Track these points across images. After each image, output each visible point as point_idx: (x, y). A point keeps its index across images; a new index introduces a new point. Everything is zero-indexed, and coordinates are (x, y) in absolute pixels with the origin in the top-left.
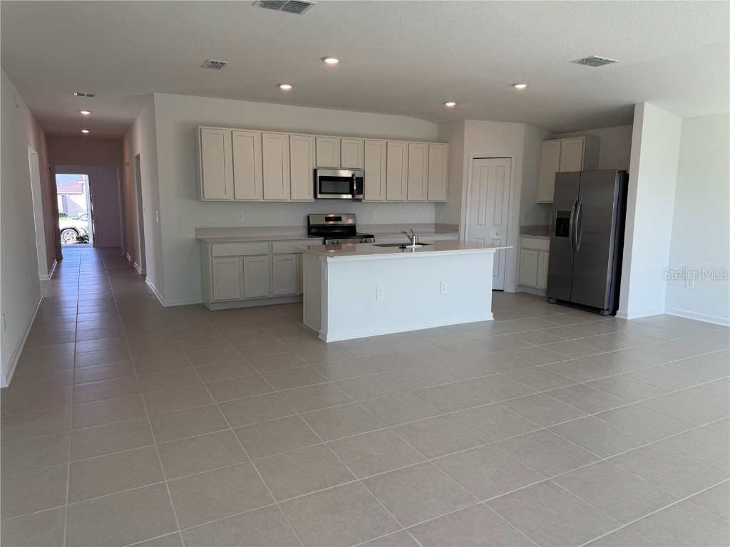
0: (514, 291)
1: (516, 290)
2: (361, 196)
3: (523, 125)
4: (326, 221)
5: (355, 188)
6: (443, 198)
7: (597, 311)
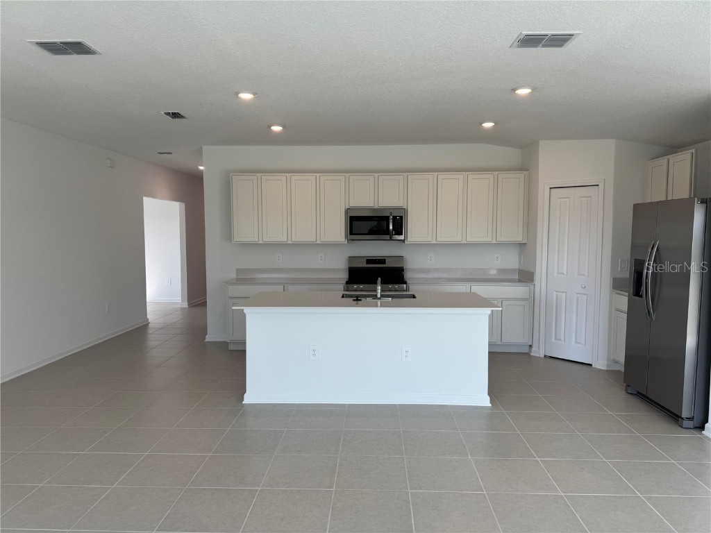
0: (605, 368)
1: (608, 366)
2: (402, 237)
3: (614, 140)
4: (367, 264)
5: (391, 228)
6: (520, 239)
7: (674, 417)
